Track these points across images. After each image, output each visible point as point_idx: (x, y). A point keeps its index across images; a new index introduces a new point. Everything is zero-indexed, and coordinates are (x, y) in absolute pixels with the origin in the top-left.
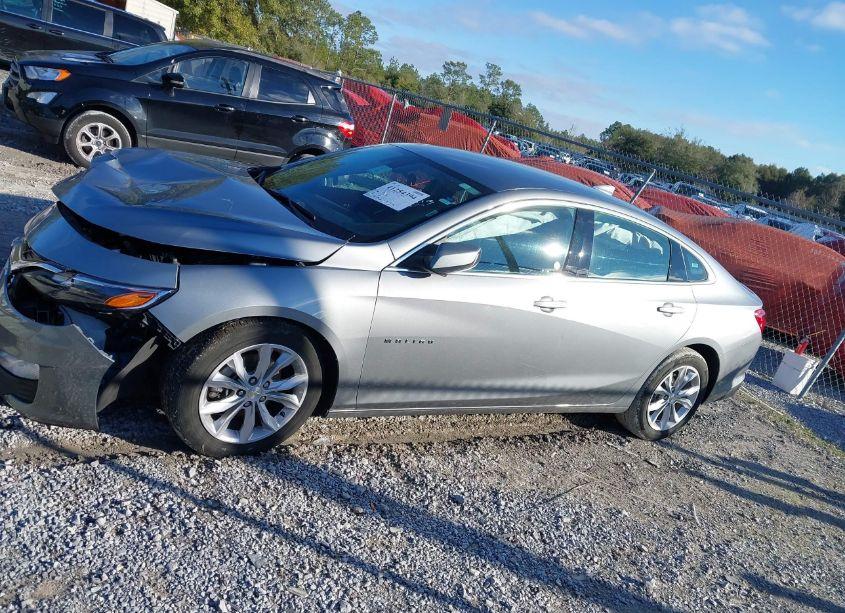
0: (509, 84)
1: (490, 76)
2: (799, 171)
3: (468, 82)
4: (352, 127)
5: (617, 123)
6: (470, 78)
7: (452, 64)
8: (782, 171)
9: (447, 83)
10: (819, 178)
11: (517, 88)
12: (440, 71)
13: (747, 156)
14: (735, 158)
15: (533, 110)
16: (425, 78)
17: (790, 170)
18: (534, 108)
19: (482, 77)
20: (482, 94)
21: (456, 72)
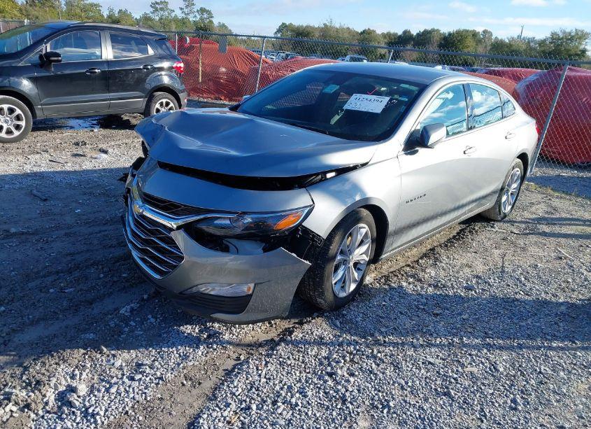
0: (202, 10)
1: (187, 7)
2: (405, 32)
3: (173, 15)
4: (182, 65)
5: (283, 24)
6: (174, 11)
7: (157, 3)
8: (395, 34)
9: (157, 18)
10: (418, 34)
11: (209, 12)
12: (149, 10)
13: (371, 29)
14: (364, 32)
15: (223, 26)
16: (138, 18)
17: (400, 33)
18: (224, 25)
19: (181, 9)
20: (184, 22)
21: (161, 9)
